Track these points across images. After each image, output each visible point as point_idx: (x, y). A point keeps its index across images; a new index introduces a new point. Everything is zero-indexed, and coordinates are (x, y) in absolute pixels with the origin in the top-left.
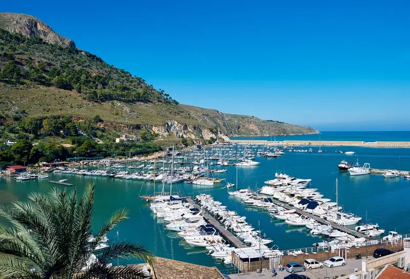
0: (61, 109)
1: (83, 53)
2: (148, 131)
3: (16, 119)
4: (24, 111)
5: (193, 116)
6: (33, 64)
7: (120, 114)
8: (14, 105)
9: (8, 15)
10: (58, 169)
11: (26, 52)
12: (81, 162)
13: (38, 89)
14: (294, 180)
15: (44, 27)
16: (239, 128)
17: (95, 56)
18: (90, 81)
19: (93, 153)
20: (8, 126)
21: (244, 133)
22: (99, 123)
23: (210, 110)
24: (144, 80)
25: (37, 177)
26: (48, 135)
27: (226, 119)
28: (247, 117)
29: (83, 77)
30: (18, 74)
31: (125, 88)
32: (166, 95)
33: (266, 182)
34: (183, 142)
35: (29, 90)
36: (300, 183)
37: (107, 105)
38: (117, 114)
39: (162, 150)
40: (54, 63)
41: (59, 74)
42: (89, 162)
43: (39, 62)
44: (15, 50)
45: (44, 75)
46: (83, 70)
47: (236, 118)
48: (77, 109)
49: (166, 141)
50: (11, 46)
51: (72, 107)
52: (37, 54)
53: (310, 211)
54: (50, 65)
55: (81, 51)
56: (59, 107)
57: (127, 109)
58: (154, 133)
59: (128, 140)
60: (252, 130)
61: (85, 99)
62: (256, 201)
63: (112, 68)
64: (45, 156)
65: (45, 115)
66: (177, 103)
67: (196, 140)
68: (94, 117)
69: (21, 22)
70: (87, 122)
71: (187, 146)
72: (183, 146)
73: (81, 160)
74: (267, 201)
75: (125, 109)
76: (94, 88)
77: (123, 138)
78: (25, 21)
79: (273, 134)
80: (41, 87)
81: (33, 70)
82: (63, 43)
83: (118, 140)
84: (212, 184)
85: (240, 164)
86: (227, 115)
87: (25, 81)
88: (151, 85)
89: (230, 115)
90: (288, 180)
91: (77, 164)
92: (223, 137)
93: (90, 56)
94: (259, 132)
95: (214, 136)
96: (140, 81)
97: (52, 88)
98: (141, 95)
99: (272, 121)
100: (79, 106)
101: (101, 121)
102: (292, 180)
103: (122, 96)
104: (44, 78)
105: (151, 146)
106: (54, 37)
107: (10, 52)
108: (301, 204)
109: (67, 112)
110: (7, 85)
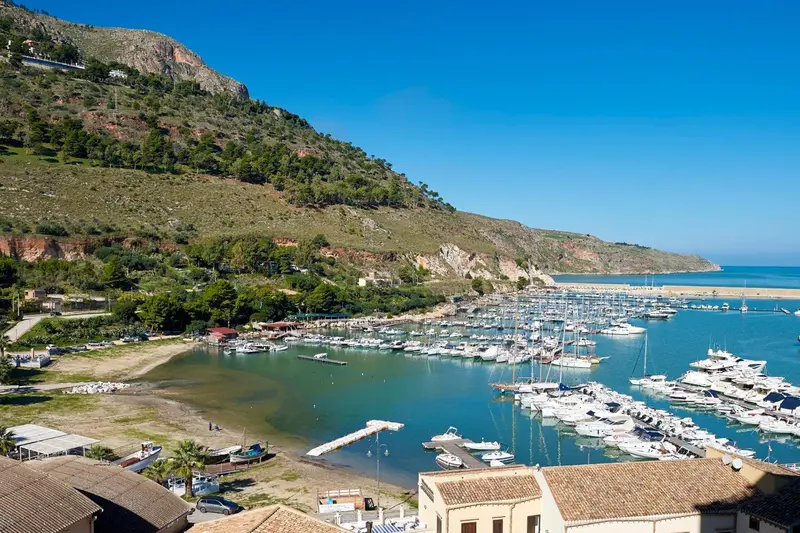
0: (252, 223)
1: (277, 112)
2: (411, 264)
3: (181, 241)
4: (191, 226)
5: (485, 234)
6: (191, 136)
7: (357, 231)
8: (170, 214)
9: (119, 33)
10: (291, 336)
11: (177, 113)
12: (317, 322)
13: (208, 184)
14: (740, 362)
15: (188, 56)
16: (561, 256)
17: (296, 117)
18: (297, 169)
19: (333, 306)
20: (169, 255)
21: (571, 268)
22: (324, 250)
23: (504, 221)
24: (390, 165)
25: (268, 348)
26: (243, 271)
27: (537, 240)
28: (578, 236)
29: (284, 161)
30: (171, 155)
31: (359, 182)
32: (431, 193)
33: (692, 364)
34: (474, 287)
35: (191, 185)
36: (750, 366)
37: (332, 212)
38: (352, 232)
39: (443, 300)
40: (229, 133)
41: (241, 154)
42: (330, 323)
43: (201, 131)
44: (157, 107)
45: (215, 156)
46: (282, 145)
47: (556, 238)
48: (280, 222)
49: (445, 284)
50: (150, 101)
51: (272, 219)
52: (197, 115)
53: (787, 412)
54: (220, 135)
55: (273, 109)
56: (249, 218)
57: (369, 222)
58: (421, 267)
59: (381, 283)
60: (588, 263)
61: (291, 201)
62: (690, 394)
63: (329, 141)
64: (256, 311)
65: (228, 234)
66: (452, 210)
67: (497, 283)
68: (313, 236)
69: (143, 47)
70: (304, 247)
71: (481, 293)
72: (477, 293)
73: (316, 318)
74: (710, 396)
75: (365, 224)
76: (307, 181)
77: (371, 277)
78: (151, 45)
79: (628, 270)
80: (214, 180)
81: (193, 147)
82: (225, 89)
83: (362, 283)
84: (589, 365)
85: (610, 332)
86: (539, 232)
87: (185, 168)
88: (403, 175)
89: (543, 231)
90: (731, 361)
91: (311, 325)
92: (540, 277)
93: (288, 117)
94: (600, 267)
95: (523, 274)
96: (382, 166)
97: (231, 182)
98: (390, 195)
99: (625, 244)
100: (284, 217)
101: (326, 245)
102: (738, 361)
103: (358, 196)
104: (215, 162)
105: (425, 294)
106: (208, 78)
107: (150, 113)
108: (769, 402)
109: (264, 227)
110: (153, 176)
